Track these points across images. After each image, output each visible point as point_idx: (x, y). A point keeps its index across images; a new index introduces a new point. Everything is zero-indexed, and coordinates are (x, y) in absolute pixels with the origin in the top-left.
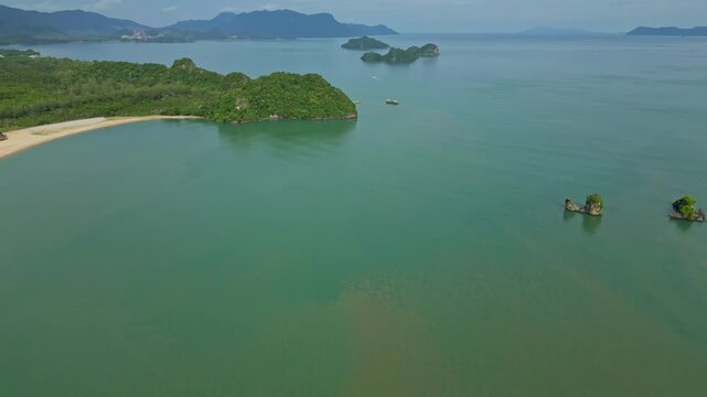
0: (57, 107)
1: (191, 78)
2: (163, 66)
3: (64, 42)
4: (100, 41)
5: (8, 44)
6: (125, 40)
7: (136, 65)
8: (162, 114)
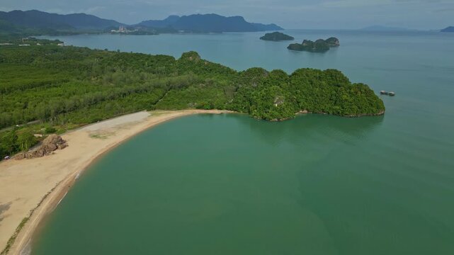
0: (103, 100)
1: (197, 68)
2: (172, 58)
3: (76, 34)
4: (98, 34)
5: (40, 35)
6: (114, 33)
7: (149, 56)
8: (198, 108)
